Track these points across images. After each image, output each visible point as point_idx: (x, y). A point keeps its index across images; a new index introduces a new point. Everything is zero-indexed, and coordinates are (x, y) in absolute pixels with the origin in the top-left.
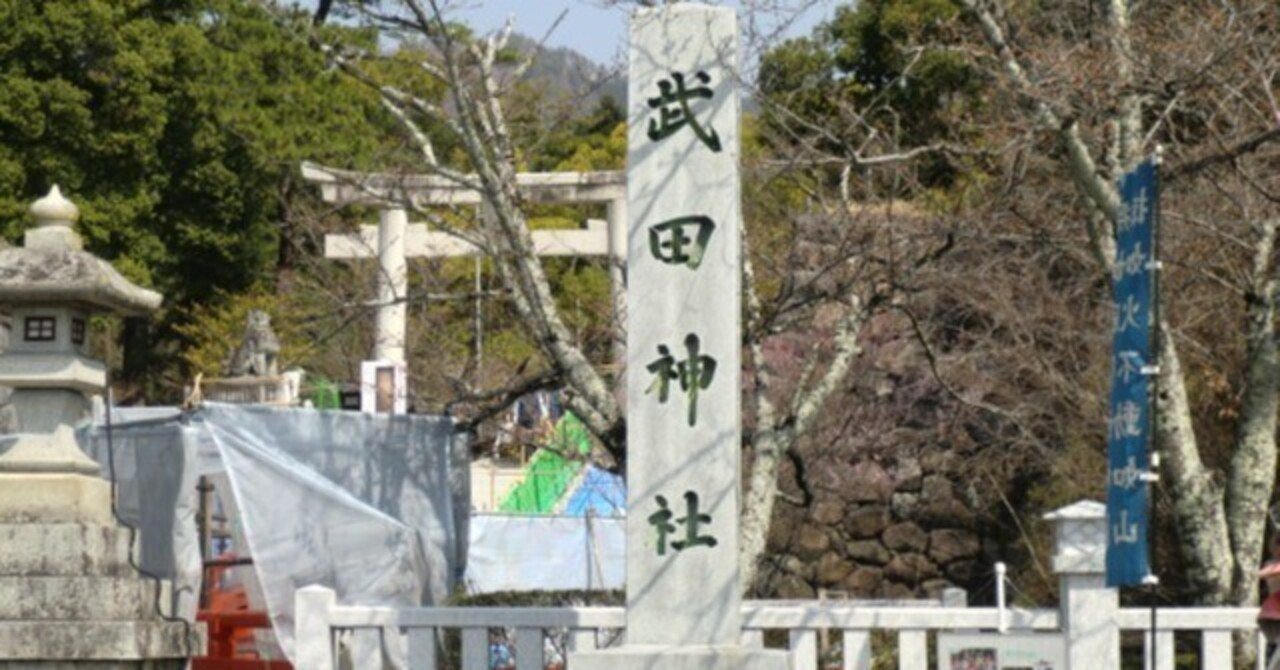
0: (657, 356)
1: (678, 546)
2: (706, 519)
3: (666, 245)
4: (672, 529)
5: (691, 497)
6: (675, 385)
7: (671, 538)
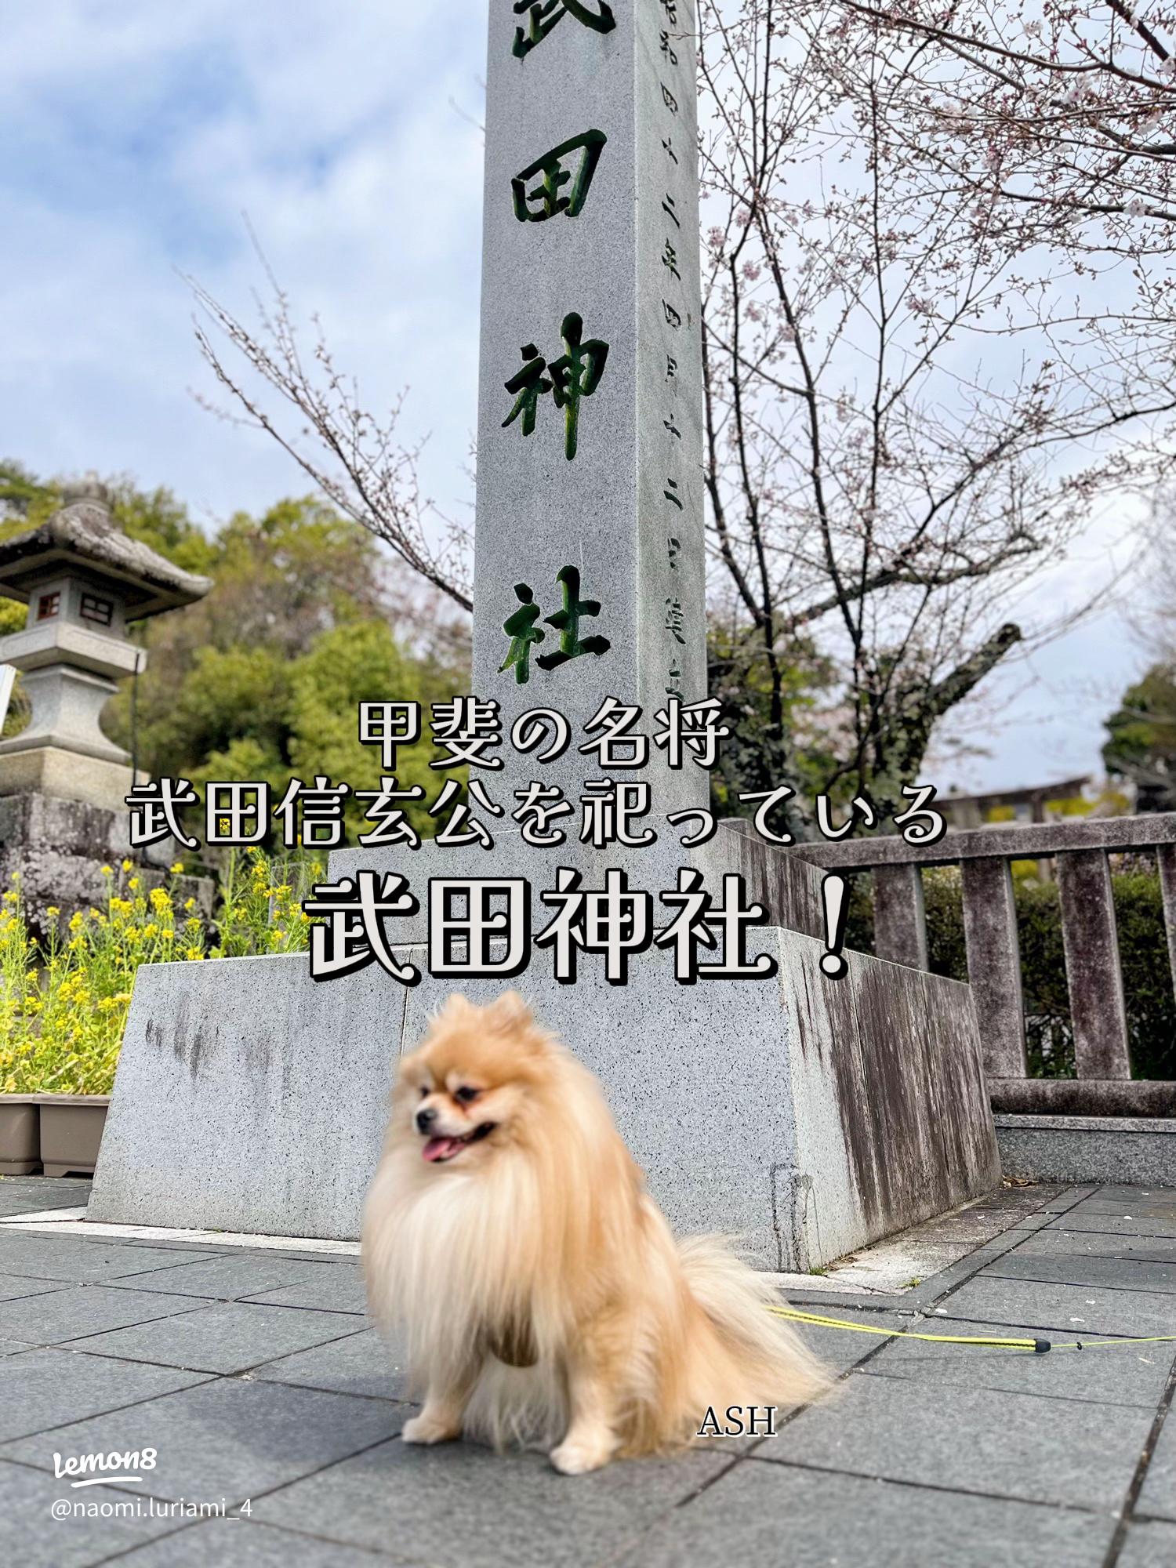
0: (519, 364)
1: (549, 663)
2: (593, 608)
3: (535, 196)
4: (540, 636)
5: (570, 576)
6: (545, 402)
7: (537, 650)
